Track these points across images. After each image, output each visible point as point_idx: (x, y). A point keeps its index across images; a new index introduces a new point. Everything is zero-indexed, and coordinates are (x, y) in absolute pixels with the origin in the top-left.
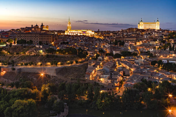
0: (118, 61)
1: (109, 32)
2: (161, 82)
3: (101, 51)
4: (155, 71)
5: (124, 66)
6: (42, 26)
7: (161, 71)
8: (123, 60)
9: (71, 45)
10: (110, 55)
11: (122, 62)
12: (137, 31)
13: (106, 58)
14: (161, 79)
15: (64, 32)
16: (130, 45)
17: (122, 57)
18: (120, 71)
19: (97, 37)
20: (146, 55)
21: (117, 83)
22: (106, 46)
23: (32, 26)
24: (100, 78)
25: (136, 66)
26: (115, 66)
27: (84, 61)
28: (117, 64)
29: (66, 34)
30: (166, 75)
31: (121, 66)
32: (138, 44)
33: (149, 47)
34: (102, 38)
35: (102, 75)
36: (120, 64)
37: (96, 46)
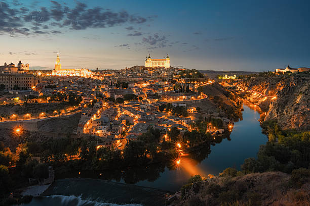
0: (120, 107)
1: (109, 71)
2: (170, 130)
3: (100, 96)
4: (163, 117)
5: (127, 112)
6: (20, 64)
7: (170, 117)
8: (126, 106)
9: (59, 89)
10: (111, 100)
11: (125, 108)
12: (144, 69)
13: (105, 104)
14: (170, 126)
15: (51, 71)
16: (136, 87)
17: (125, 102)
18: (121, 119)
19: (95, 78)
20: (154, 98)
21: (118, 135)
22: (106, 89)
23: (5, 64)
24: (97, 130)
25: (141, 112)
26: (115, 114)
27: (76, 110)
28: (119, 112)
29: (53, 74)
30: (175, 121)
31: (123, 113)
32: (145, 85)
33: (157, 89)
34: (101, 78)
35: (98, 127)
36: (123, 112)
37: (93, 90)
